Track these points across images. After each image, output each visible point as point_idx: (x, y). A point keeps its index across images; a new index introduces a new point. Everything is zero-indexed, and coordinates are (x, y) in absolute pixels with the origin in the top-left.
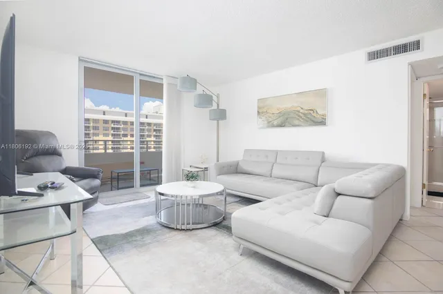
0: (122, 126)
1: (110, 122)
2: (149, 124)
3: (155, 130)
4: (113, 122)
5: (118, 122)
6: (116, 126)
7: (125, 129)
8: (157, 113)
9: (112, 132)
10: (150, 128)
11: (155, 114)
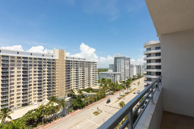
0: (29, 60)
1: (22, 58)
2: (45, 59)
3: (47, 62)
4: (24, 58)
5: (27, 58)
6: (25, 60)
7: (31, 62)
8: (49, 53)
9: (23, 63)
10: (45, 61)
11: (48, 54)
